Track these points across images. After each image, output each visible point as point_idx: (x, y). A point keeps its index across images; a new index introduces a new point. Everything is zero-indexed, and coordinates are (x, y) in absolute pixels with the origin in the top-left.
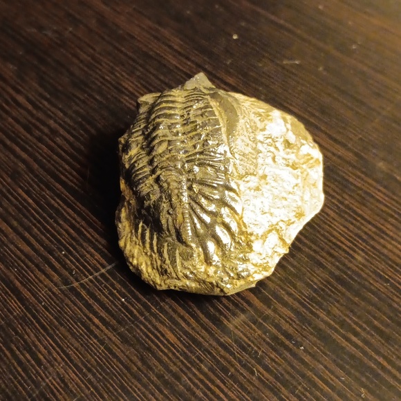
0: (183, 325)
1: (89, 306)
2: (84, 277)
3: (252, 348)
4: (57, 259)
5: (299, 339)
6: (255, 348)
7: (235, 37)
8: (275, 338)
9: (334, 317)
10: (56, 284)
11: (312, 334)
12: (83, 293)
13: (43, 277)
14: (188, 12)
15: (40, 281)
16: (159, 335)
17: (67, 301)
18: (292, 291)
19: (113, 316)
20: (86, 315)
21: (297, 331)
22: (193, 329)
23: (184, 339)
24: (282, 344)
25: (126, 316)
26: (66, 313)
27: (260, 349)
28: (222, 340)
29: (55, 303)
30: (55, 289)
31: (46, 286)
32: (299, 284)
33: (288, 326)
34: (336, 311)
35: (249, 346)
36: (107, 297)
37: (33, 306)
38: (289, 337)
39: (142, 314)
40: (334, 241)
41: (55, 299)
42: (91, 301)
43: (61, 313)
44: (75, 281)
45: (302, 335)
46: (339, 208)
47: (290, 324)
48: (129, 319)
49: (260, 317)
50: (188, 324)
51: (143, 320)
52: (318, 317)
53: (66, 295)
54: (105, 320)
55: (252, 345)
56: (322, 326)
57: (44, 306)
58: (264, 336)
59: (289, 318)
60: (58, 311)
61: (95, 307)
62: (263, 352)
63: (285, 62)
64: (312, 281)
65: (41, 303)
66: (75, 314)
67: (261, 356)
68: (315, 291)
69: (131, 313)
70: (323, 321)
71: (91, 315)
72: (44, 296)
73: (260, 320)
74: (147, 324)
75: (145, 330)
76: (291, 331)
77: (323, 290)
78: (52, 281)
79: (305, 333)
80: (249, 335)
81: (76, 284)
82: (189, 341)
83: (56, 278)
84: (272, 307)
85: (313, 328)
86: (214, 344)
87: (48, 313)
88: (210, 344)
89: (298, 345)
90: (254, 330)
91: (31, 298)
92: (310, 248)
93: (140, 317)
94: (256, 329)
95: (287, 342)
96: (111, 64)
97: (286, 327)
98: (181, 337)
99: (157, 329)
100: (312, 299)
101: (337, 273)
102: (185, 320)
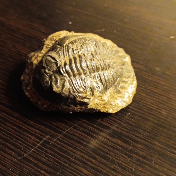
0: (90, 164)
1: (36, 165)
2: (29, 150)
3: (129, 168)
4: (12, 144)
5: (150, 158)
6: (130, 167)
7: (70, 23)
8: (138, 160)
9: (163, 144)
10: (14, 157)
11: (155, 154)
12: (31, 159)
13: (6, 155)
14: (44, 15)
15: (5, 157)
16: (79, 172)
17: (23, 165)
18: (138, 135)
19: (51, 167)
20: (36, 170)
21: (148, 154)
22: (95, 165)
23: (93, 171)
24: (143, 162)
25: (58, 166)
26: (24, 171)
27: (133, 167)
28: (112, 167)
29: (17, 167)
30: (15, 160)
31: (9, 160)
32: (141, 131)
33: (142, 152)
34: (163, 140)
35: (127, 167)
36: (45, 158)
37: (5, 172)
38: (145, 158)
39: (66, 163)
40: (150, 107)
41: (16, 165)
42: (37, 162)
43: (22, 172)
44: (25, 154)
45: (151, 155)
46: (146, 91)
47: (143, 151)
48: (60, 167)
49: (127, 151)
50: (92, 163)
51: (68, 166)
52: (155, 145)
53: (22, 162)
54: (47, 171)
55: (128, 166)
56: (159, 149)
57: (11, 170)
58: (132, 160)
59: (141, 148)
60: (20, 171)
61: (40, 165)
62: (134, 168)
63: (98, 31)
64: (146, 128)
65: (9, 169)
66: (30, 171)
67: (135, 171)
68: (149, 132)
69: (60, 163)
70: (158, 146)
71: (39, 170)
72: (10, 165)
73: (128, 153)
74: (71, 167)
75: (71, 171)
76: (145, 155)
77: (153, 131)
78: (12, 156)
79: (152, 154)
80: (125, 162)
81: (26, 155)
82: (95, 171)
83: (14, 154)
84: (131, 145)
85: (154, 151)
86: (109, 170)
87: (14, 174)
88: (107, 171)
89: (151, 161)
90: (127, 158)
91: (2, 168)
92: (139, 112)
93: (66, 165)
94: (127, 157)
95: (145, 161)
96: (13, 43)
97: (141, 153)
98: (91, 170)
99: (77, 169)
100: (149, 137)
101: (157, 122)
102: (90, 161)
